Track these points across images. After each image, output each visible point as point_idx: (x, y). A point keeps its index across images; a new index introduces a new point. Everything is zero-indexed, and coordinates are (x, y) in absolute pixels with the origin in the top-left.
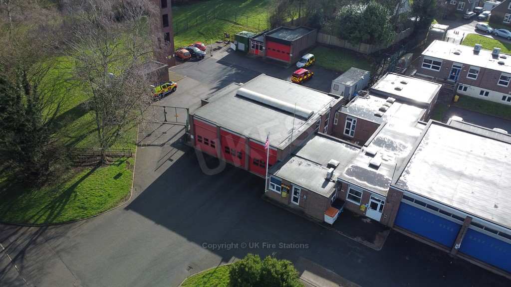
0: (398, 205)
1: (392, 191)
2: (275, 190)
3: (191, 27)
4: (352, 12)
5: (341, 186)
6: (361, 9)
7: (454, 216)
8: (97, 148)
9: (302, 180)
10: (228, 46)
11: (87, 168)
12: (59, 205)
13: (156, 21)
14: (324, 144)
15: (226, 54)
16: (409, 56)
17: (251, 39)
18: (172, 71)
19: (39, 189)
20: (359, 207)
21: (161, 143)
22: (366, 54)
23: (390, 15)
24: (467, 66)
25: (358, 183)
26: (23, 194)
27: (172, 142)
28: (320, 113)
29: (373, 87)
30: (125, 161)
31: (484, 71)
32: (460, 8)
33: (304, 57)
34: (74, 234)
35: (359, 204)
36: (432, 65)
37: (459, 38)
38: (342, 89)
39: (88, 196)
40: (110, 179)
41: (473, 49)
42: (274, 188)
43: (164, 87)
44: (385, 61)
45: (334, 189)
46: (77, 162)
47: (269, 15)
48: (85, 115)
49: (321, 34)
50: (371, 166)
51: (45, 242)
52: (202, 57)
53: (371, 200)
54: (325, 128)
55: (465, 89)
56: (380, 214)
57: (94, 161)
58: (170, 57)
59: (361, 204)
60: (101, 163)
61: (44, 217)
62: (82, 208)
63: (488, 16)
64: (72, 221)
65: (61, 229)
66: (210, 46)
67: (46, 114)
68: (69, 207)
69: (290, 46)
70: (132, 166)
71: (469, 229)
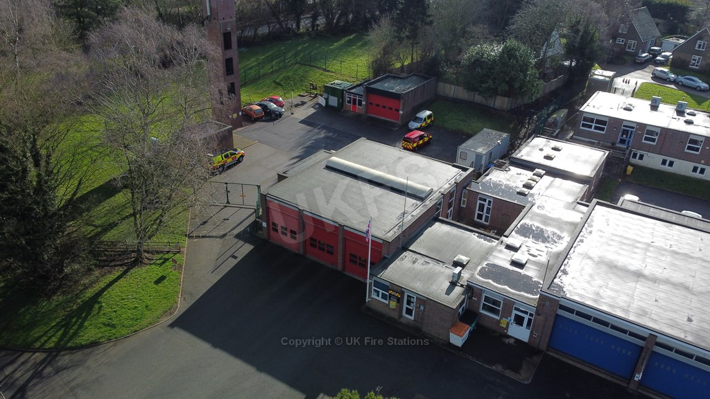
0: (553, 319)
1: (543, 299)
2: (380, 299)
3: (265, 75)
4: (483, 54)
5: (473, 293)
6: (496, 49)
7: (632, 334)
8: (132, 241)
9: (418, 284)
10: (315, 100)
11: (117, 268)
12: (76, 321)
13: (217, 66)
14: (448, 234)
15: (312, 111)
16: (563, 113)
17: (345, 91)
18: (238, 135)
19: (49, 299)
20: (499, 322)
21: (222, 233)
22: (504, 111)
23: (535, 57)
24: (642, 126)
25: (496, 288)
26: (27, 307)
27: (236, 232)
28: (442, 190)
29: (514, 155)
30: (171, 259)
31: (666, 132)
32: (629, 48)
33: (418, 115)
34: (97, 362)
35: (498, 318)
36: (594, 125)
37: (629, 88)
38: (471, 158)
39: (117, 309)
40: (149, 284)
41: (650, 103)
42: (378, 296)
43: (227, 156)
44: (530, 119)
45: (463, 296)
46: (104, 261)
47: (371, 59)
48: (117, 196)
49: (443, 84)
50: (514, 263)
51: (54, 374)
52: (280, 115)
53: (514, 312)
54: (449, 211)
55: (641, 157)
56: (528, 332)
57: (126, 259)
58: (235, 116)
59: (501, 318)
60: (137, 262)
61: (54, 339)
62: (109, 325)
63: (668, 59)
64: (94, 344)
65: (78, 355)
66: (290, 100)
67: (62, 194)
68: (91, 325)
69: (399, 100)
70: (181, 266)
71: (654, 353)
